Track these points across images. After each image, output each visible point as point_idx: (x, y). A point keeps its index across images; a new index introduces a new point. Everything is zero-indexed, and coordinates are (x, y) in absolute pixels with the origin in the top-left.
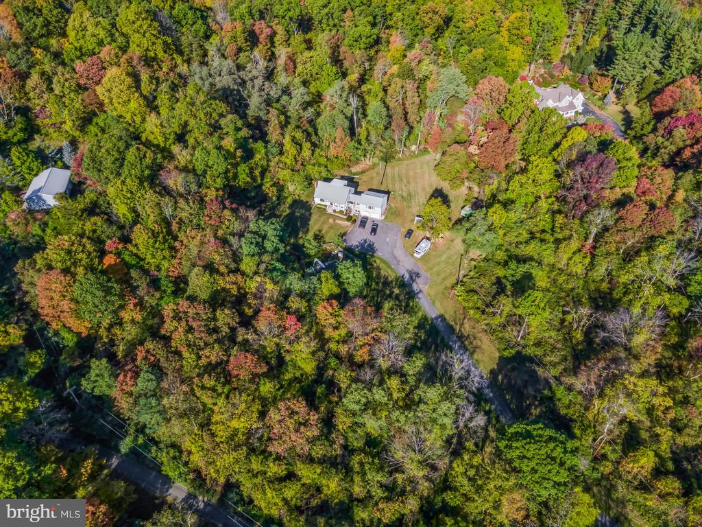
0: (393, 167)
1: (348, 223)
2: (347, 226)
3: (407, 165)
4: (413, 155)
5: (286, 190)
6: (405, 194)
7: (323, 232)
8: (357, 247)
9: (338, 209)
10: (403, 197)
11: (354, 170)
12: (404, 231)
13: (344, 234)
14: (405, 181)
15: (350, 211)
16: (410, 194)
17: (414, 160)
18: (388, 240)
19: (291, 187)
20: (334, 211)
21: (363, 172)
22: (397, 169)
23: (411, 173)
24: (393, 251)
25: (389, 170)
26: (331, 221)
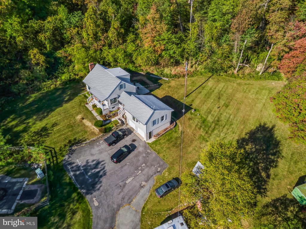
0: (218, 81)
1: (96, 130)
2: (93, 133)
3: (239, 84)
4: (254, 76)
5: (71, 68)
6: (210, 119)
7: (55, 129)
8: (78, 168)
9: (99, 106)
10: (204, 121)
11: (167, 71)
12: (168, 176)
13: (78, 142)
14: (222, 102)
15: (115, 115)
16: (217, 122)
17: (252, 81)
18: (129, 180)
19: (77, 66)
20: (94, 106)
21: (176, 76)
22: (221, 85)
23: (239, 95)
24: (119, 206)
25: (211, 83)
26: (79, 117)
